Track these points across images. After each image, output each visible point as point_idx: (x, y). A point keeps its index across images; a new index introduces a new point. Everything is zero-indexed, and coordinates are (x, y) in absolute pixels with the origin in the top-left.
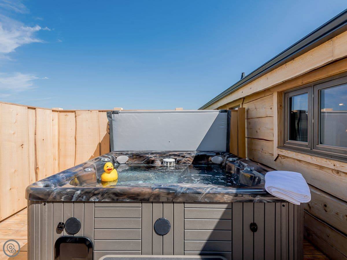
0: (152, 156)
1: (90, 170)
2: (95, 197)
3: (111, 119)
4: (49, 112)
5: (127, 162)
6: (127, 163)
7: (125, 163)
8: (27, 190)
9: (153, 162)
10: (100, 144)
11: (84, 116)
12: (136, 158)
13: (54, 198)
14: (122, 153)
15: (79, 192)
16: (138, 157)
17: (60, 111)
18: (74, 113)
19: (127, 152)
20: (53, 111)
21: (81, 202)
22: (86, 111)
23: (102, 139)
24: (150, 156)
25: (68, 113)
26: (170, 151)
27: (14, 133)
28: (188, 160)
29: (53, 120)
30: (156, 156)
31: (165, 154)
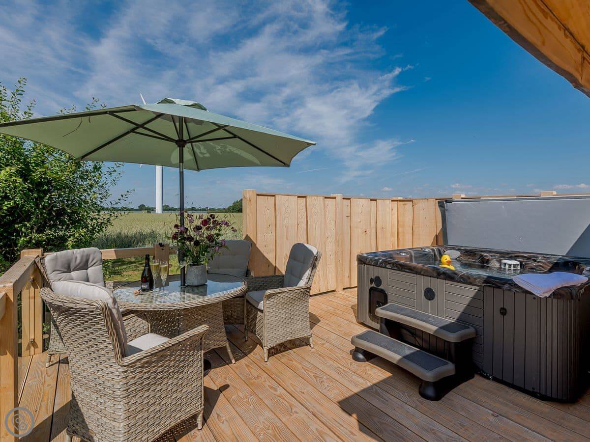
0: (488, 255)
1: (404, 254)
2: (389, 265)
3: (443, 209)
4: (388, 202)
5: (458, 257)
6: (458, 259)
7: (456, 259)
8: (357, 256)
9: (488, 261)
10: (437, 236)
11: (421, 205)
12: (470, 255)
13: (369, 262)
14: (453, 248)
15: (381, 261)
16: (472, 254)
17: (400, 201)
18: (411, 202)
19: (459, 248)
20: (392, 201)
21: (382, 267)
22: (423, 199)
23: (438, 232)
24: (485, 254)
25: (406, 202)
26: (519, 252)
27: (360, 222)
28: (540, 266)
29: (392, 210)
30: (494, 256)
31: (508, 254)
